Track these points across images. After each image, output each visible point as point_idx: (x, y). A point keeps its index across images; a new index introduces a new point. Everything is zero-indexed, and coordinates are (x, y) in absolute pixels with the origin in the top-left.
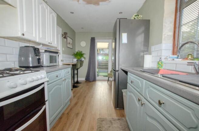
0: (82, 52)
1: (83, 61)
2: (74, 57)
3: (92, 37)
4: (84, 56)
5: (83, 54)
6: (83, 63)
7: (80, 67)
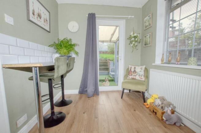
0: (71, 40)
1: (74, 58)
2: (55, 51)
3: (91, 12)
4: (76, 48)
5: (74, 45)
6: (74, 62)
7: (68, 72)
